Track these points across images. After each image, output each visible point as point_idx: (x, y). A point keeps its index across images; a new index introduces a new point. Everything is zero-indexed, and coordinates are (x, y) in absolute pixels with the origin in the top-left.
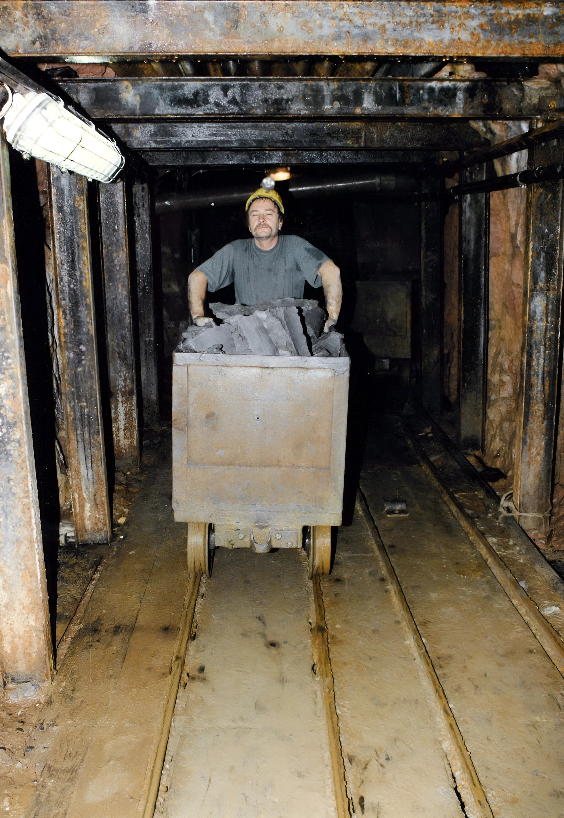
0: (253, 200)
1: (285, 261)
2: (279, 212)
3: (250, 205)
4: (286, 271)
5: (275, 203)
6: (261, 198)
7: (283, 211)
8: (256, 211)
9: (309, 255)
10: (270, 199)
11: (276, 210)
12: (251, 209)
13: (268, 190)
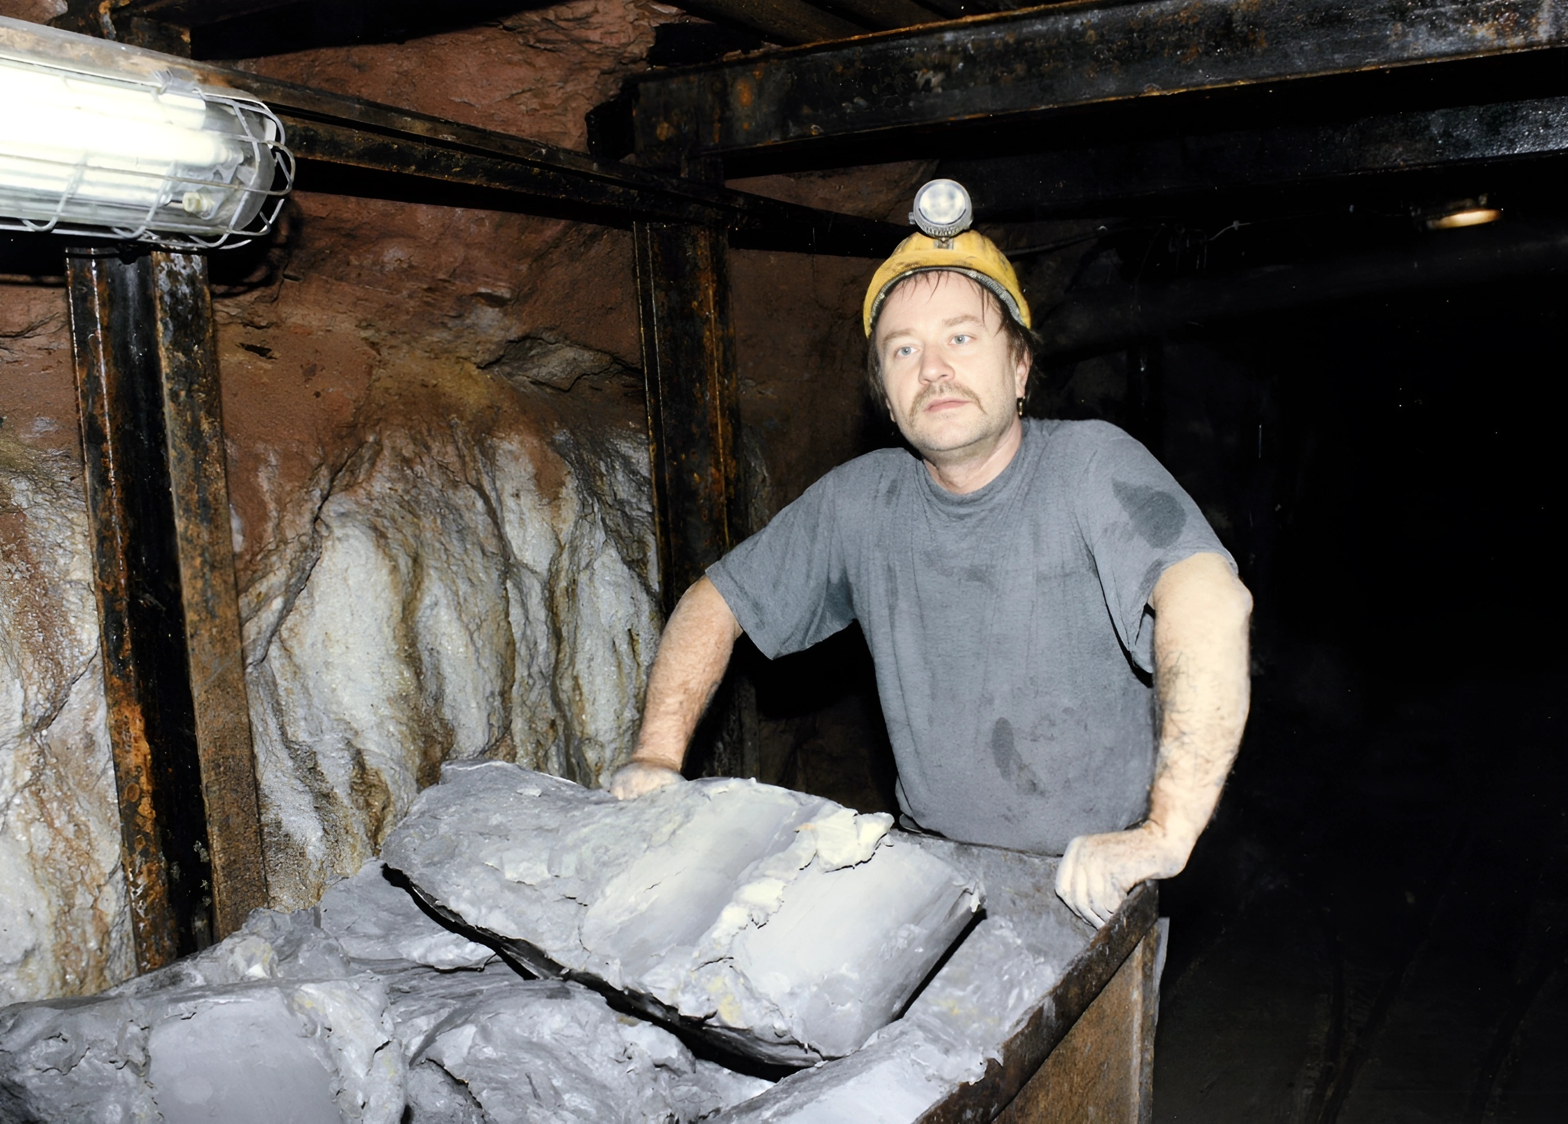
0: (890, 290)
1: (1036, 537)
2: (1009, 323)
3: (880, 309)
4: (1041, 578)
5: (985, 285)
6: (922, 270)
7: (1023, 315)
8: (906, 333)
9: (1125, 517)
10: (962, 269)
11: (993, 318)
12: (886, 326)
13: (943, 238)
